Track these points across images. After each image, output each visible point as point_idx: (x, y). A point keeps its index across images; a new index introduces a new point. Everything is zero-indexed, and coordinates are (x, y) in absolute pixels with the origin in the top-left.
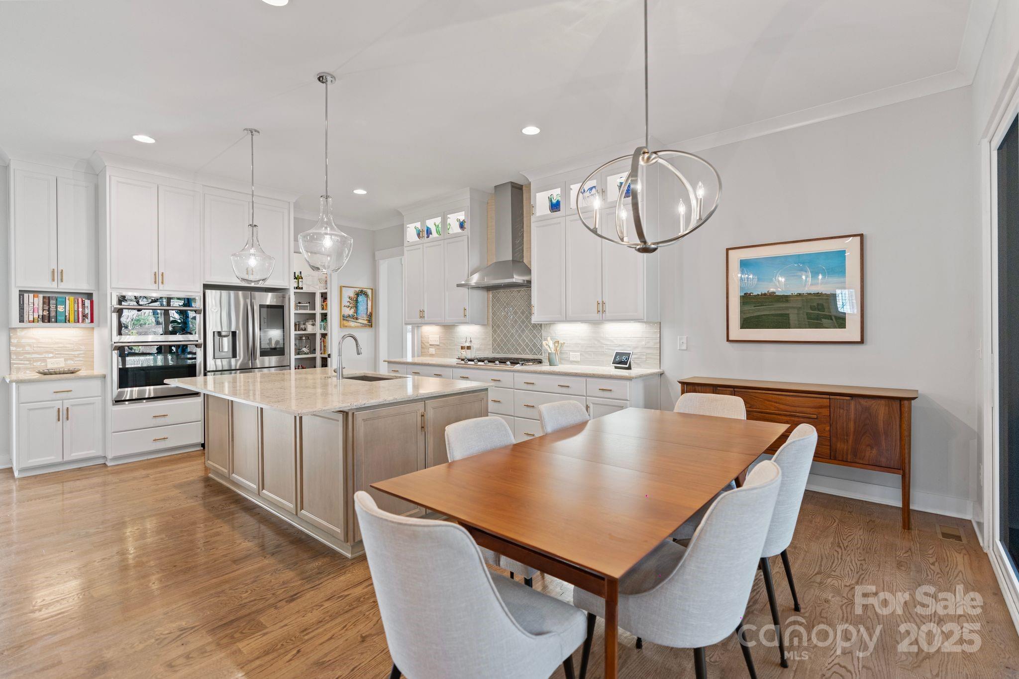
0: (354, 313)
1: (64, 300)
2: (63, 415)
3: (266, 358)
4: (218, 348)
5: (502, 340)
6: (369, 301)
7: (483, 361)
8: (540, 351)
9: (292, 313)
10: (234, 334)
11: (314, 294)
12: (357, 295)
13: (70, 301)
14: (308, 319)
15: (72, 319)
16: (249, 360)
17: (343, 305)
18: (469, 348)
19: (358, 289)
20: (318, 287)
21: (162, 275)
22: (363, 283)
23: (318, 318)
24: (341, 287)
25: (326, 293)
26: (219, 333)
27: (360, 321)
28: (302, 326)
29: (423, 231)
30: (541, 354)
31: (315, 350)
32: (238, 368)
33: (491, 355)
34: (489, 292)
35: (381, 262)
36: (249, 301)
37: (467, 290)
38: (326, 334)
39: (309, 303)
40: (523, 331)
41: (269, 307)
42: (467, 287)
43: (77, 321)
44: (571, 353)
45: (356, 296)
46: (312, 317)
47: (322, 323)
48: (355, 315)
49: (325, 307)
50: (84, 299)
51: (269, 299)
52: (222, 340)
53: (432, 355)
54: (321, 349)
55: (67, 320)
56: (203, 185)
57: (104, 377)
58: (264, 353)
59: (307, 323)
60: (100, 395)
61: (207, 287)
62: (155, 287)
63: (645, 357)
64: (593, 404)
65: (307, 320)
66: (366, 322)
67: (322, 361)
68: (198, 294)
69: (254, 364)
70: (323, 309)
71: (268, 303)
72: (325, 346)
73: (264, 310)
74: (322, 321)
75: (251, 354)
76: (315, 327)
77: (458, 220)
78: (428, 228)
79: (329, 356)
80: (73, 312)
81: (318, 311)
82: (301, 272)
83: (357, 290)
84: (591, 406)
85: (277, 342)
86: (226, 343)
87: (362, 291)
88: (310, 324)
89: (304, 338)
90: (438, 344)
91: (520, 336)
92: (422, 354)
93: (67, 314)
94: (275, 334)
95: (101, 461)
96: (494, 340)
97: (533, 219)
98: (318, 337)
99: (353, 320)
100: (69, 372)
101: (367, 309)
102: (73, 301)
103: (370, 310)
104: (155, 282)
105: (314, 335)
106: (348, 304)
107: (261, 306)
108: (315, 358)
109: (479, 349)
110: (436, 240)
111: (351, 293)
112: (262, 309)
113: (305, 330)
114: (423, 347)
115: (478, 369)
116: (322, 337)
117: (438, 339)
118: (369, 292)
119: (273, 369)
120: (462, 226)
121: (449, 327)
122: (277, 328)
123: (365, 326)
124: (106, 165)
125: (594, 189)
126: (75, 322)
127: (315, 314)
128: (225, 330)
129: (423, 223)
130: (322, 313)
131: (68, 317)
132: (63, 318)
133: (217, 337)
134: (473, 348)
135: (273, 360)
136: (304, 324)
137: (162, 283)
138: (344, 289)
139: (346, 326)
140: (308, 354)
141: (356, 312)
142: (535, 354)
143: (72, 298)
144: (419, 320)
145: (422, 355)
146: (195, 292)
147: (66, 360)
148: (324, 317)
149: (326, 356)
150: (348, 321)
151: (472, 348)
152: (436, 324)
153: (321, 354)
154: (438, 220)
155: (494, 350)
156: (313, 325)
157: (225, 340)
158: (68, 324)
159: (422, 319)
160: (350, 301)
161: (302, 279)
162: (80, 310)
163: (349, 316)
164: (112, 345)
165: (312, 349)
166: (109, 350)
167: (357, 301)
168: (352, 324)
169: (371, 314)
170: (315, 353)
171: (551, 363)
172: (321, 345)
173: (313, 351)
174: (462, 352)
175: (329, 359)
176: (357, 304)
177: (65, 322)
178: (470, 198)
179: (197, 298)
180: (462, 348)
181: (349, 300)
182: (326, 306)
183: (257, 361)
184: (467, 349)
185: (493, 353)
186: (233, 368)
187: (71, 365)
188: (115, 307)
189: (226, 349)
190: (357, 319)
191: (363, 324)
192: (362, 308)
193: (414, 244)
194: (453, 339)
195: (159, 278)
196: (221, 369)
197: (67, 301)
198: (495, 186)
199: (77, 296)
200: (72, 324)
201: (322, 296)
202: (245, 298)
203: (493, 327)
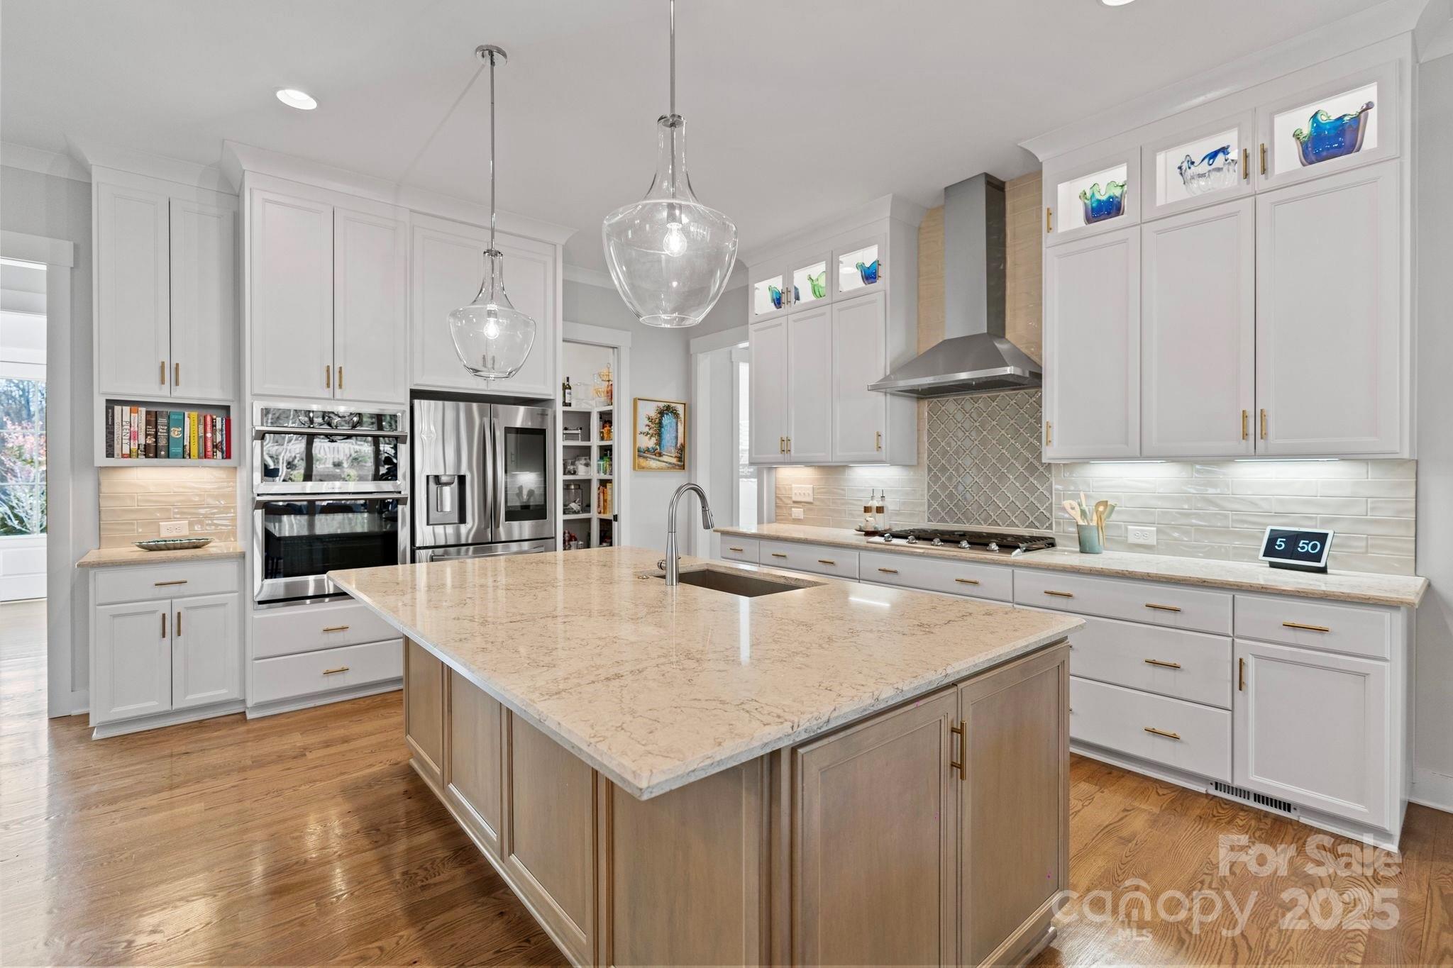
0: (656, 444)
1: (181, 417)
2: (171, 626)
3: (515, 524)
4: (434, 505)
5: (951, 496)
6: (679, 424)
7: (905, 537)
8: (1045, 520)
9: (559, 443)
10: (462, 479)
11: (587, 415)
12: (662, 413)
13: (191, 419)
14: (578, 456)
15: (194, 452)
16: (486, 527)
17: (638, 432)
18: (880, 510)
19: (663, 404)
20: (593, 403)
21: (340, 372)
22: (670, 394)
23: (595, 453)
24: (635, 401)
25: (610, 413)
26: (437, 478)
27: (665, 458)
28: (570, 468)
29: (788, 291)
30: (1050, 527)
31: (589, 505)
32: (470, 542)
33: (924, 524)
34: (921, 402)
35: (700, 356)
36: (486, 420)
37: (884, 397)
38: (610, 481)
39: (581, 429)
40: (1003, 477)
41: (520, 431)
42: (884, 390)
43: (202, 455)
44: (1129, 527)
45: (659, 415)
46: (586, 451)
47: (602, 463)
48: (658, 447)
49: (605, 435)
50: (214, 417)
51: (520, 417)
52: (441, 490)
53: (797, 521)
54: (599, 506)
55: (185, 454)
56: (411, 211)
57: (243, 556)
58: (512, 515)
59: (577, 462)
60: (235, 589)
61: (416, 394)
62: (327, 393)
63: (1363, 544)
64: (1256, 656)
65: (576, 458)
66: (674, 461)
67: (601, 525)
68: (402, 408)
69: (495, 534)
70: (602, 439)
71: (518, 424)
72: (605, 501)
73: (512, 437)
74: (601, 458)
75: (489, 515)
76: (589, 468)
77: (861, 267)
78: (795, 288)
79: (616, 518)
80: (196, 437)
81: (595, 442)
82: (568, 378)
83: (661, 405)
84: (1251, 663)
85: (531, 493)
86: (449, 494)
87: (668, 408)
88: (581, 464)
89: (573, 487)
90: (810, 499)
91: (995, 488)
92: (778, 519)
93: (186, 443)
94: (528, 480)
95: (239, 709)
96: (934, 496)
97: (1048, 239)
98: (595, 486)
99: (654, 457)
100: (191, 545)
101: (677, 438)
102: (196, 419)
103: (680, 441)
104: (328, 385)
105: (588, 482)
106: (647, 429)
107: (508, 430)
108: (589, 521)
109: (898, 513)
110: (809, 307)
111: (649, 410)
112: (508, 435)
113: (575, 473)
114: (777, 506)
115: (891, 552)
116: (601, 485)
117: (811, 492)
118: (680, 409)
119: (526, 543)
120: (870, 275)
121: (833, 470)
122: (531, 471)
123: (674, 468)
124: (244, 168)
125: (1221, 157)
126: (199, 457)
127: (589, 448)
128: (448, 472)
129: (788, 278)
130: (600, 446)
131: (187, 448)
132: (180, 450)
133: (433, 486)
134: (888, 510)
135: (525, 528)
136: (573, 464)
137: (340, 386)
138: (640, 403)
139: (643, 468)
140: (578, 513)
141: (659, 443)
142: (1032, 525)
143: (194, 414)
144: (779, 457)
145: (777, 521)
146: (396, 402)
147: (191, 524)
148: (606, 452)
149: (608, 516)
150: (646, 458)
151: (885, 509)
152: (807, 464)
153: (600, 513)
154: (818, 269)
155: (933, 515)
156: (587, 465)
157: (447, 490)
158: (187, 461)
159: (786, 454)
160: (650, 424)
161: (570, 388)
162: (209, 435)
163: (648, 450)
164: (254, 499)
165: (584, 505)
166: (250, 508)
167: (660, 425)
168: (653, 464)
169: (683, 446)
170: (589, 512)
171: (1084, 548)
172: (599, 498)
173: (586, 507)
174: (868, 519)
175: (615, 524)
176: (660, 430)
177: (184, 457)
178: (891, 217)
179: (399, 414)
180: (867, 510)
181: (647, 422)
182: (610, 432)
183: (501, 529)
184: (877, 512)
185: (929, 520)
186: (463, 541)
187: (198, 532)
188: (257, 428)
189: (447, 508)
190: (660, 455)
191: (670, 463)
192: (668, 436)
193: (767, 318)
194: (843, 492)
195: (333, 378)
196: (443, 543)
197: (186, 419)
198: (946, 189)
199: (204, 412)
200: (195, 461)
201: (601, 418)
202: (482, 415)
203: (930, 470)
